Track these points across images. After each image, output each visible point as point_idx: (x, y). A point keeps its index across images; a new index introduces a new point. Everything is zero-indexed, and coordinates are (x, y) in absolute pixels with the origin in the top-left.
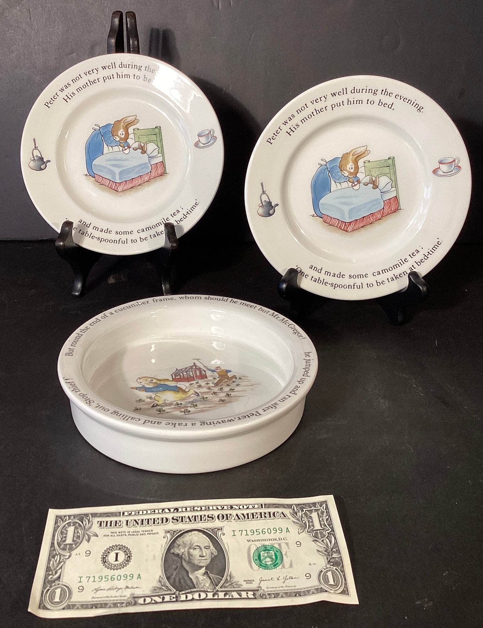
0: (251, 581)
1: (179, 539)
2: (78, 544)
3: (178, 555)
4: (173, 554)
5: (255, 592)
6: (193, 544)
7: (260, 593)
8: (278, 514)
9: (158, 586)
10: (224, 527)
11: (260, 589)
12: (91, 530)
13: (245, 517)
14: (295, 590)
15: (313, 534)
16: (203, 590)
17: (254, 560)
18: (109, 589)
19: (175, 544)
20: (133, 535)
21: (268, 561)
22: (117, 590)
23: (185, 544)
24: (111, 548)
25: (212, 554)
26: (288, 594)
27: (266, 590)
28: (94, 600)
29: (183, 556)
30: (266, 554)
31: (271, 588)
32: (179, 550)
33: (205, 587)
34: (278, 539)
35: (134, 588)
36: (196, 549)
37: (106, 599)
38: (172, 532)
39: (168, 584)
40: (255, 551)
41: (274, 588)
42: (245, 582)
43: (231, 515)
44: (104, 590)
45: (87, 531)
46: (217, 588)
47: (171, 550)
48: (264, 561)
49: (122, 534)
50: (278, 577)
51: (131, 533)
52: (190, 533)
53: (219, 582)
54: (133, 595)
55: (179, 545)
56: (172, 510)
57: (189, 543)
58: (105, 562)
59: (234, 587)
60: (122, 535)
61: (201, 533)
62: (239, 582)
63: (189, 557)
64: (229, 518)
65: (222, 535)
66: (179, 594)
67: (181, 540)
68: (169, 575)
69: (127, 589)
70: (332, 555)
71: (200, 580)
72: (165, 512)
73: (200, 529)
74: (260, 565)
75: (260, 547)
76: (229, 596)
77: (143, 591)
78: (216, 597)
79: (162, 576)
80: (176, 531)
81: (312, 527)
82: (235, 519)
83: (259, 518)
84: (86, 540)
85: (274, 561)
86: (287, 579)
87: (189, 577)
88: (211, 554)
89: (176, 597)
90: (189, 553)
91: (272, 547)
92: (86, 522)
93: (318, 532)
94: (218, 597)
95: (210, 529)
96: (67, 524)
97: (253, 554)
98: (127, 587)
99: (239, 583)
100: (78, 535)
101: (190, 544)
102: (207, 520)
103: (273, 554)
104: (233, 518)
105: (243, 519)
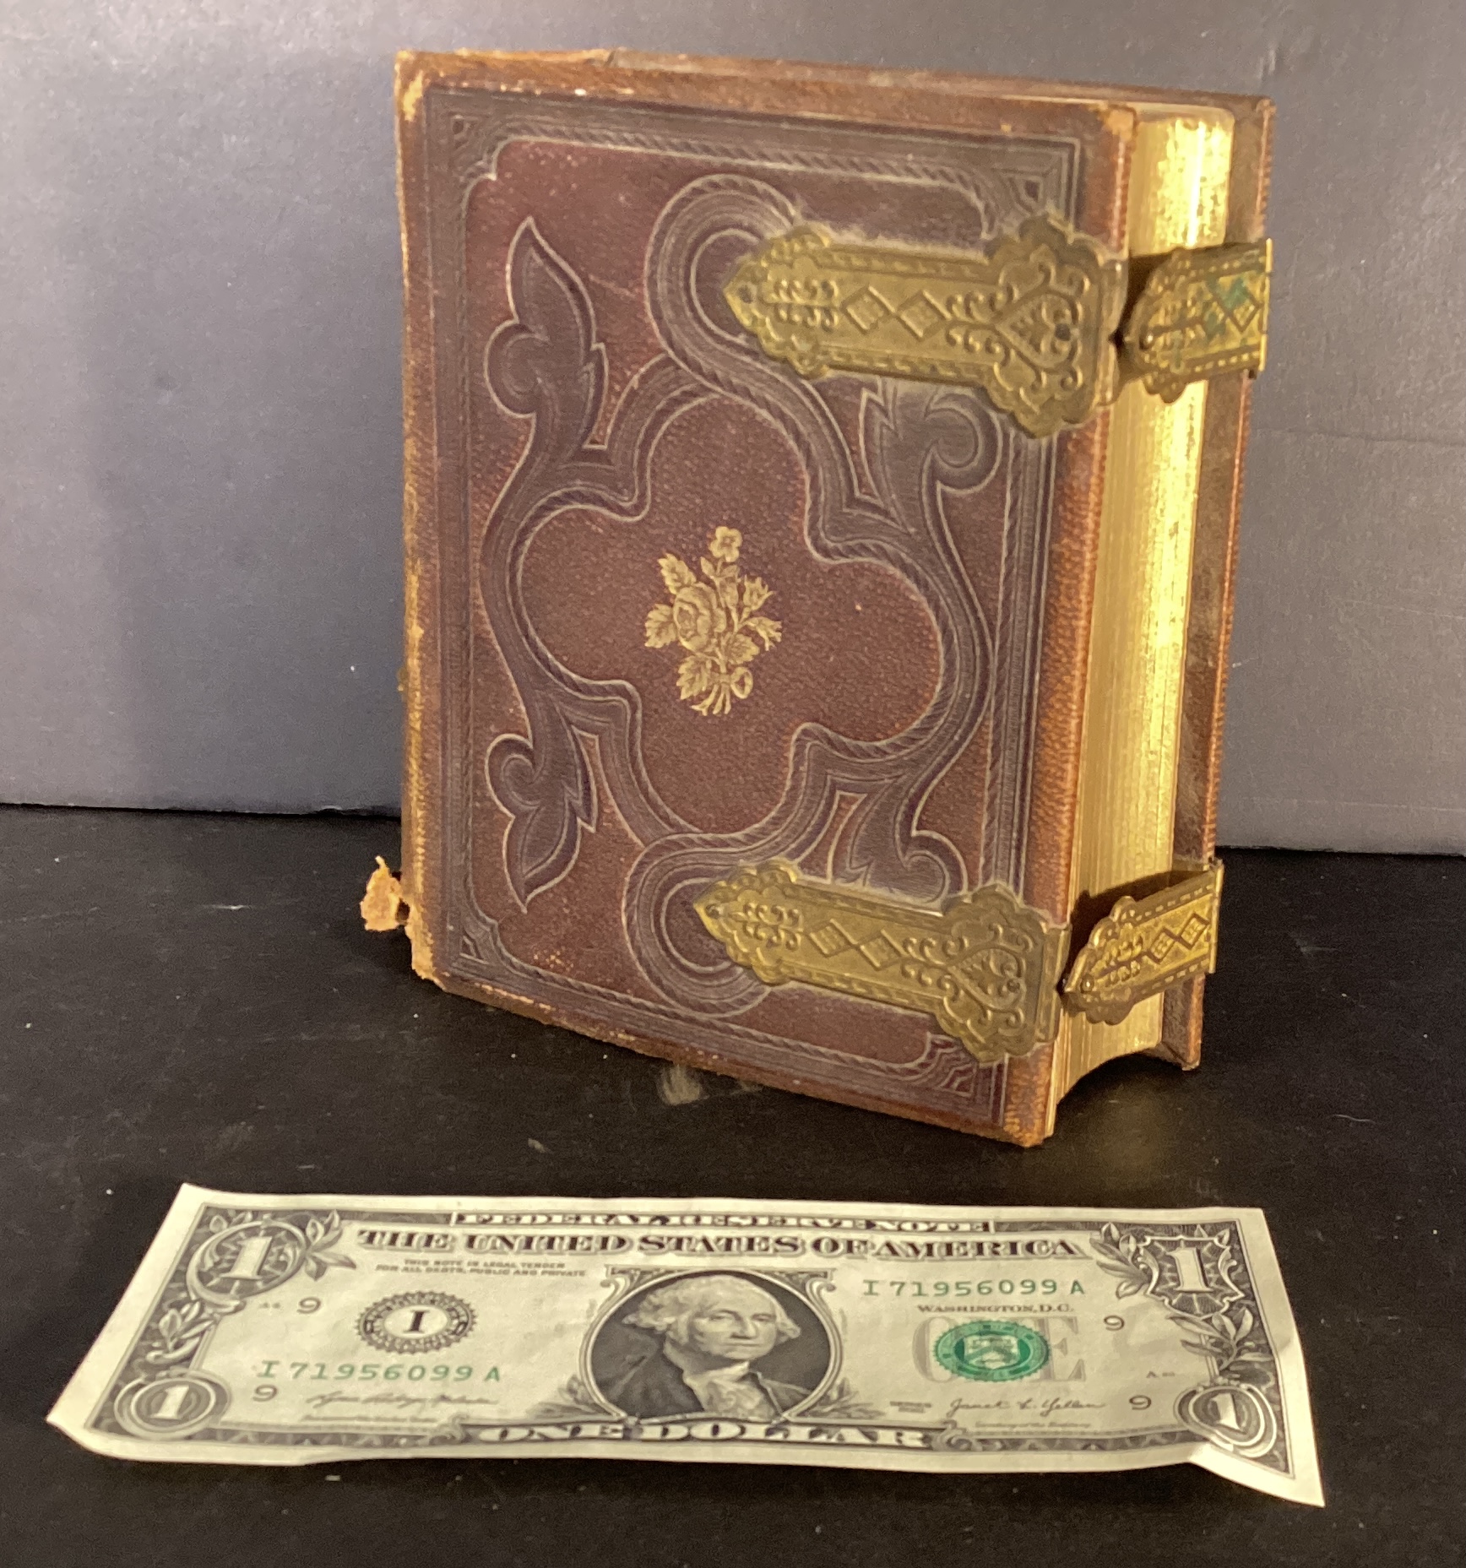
0: (919, 1405)
1: (659, 1292)
2: (276, 1281)
3: (650, 1331)
4: (634, 1326)
5: (931, 1434)
6: (711, 1306)
7: (948, 1437)
8: (1044, 1248)
9: (562, 1402)
10: (834, 1270)
11: (950, 1426)
12: (332, 1250)
13: (917, 1252)
14: (1083, 1433)
15: (1174, 1301)
16: (730, 1416)
17: (937, 1355)
18: (376, 1400)
19: (645, 1303)
20: (488, 1272)
21: (994, 1361)
22: (403, 1402)
23: (681, 1305)
24: (404, 1300)
25: (780, 1333)
26: (1058, 1442)
27: (972, 1429)
28: (310, 1423)
29: (671, 1334)
30: (985, 1344)
31: (993, 1426)
32: (656, 1319)
33: (740, 1411)
34: (1036, 1307)
35: (469, 1402)
36: (719, 1318)
37: (357, 1423)
38: (638, 1273)
39: (600, 1398)
40: (945, 1334)
41: (1004, 1426)
42: (897, 1408)
43: (865, 1243)
44: (356, 1399)
45: (318, 1250)
46: (785, 1415)
47: (625, 1315)
48: (979, 1359)
49: (449, 1266)
50: (1024, 1400)
51: (481, 1266)
52: (703, 1280)
53: (796, 1403)
54: (462, 1419)
55: (657, 1307)
56: (644, 1220)
57: (696, 1302)
58: (372, 1331)
59: (849, 1416)
60: (445, 1270)
61: (744, 1282)
62: (869, 1404)
63: (691, 1337)
64: (855, 1250)
65: (824, 1292)
66: (638, 1423)
67: (666, 1296)
68: (606, 1375)
69: (443, 1405)
70: (1239, 1354)
71: (724, 1392)
72: (618, 1224)
73: (742, 1270)
74: (960, 1368)
75: (964, 1325)
76: (829, 1437)
77: (501, 1411)
78: (779, 1436)
79: (579, 1377)
80: (650, 1272)
81: (1172, 1284)
82: (878, 1254)
83: (970, 1255)
84: (310, 1274)
85: (1013, 1362)
86: (1058, 1407)
87: (684, 1384)
88: (774, 1335)
89: (627, 1430)
90: (692, 1328)
91: (1013, 1327)
92: (316, 1230)
93: (1191, 1299)
94: (786, 1436)
95: (781, 1272)
96: (246, 1230)
97: (938, 1342)
98: (444, 1398)
99: (870, 1408)
100: (282, 1258)
101: (701, 1306)
102: (771, 1251)
103: (1014, 1341)
104: (874, 1251)
105: (908, 1256)
